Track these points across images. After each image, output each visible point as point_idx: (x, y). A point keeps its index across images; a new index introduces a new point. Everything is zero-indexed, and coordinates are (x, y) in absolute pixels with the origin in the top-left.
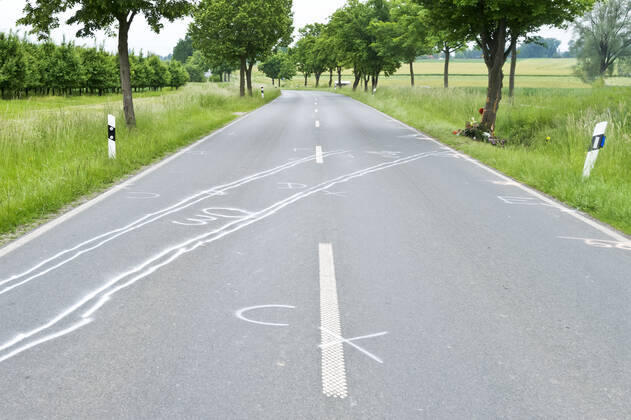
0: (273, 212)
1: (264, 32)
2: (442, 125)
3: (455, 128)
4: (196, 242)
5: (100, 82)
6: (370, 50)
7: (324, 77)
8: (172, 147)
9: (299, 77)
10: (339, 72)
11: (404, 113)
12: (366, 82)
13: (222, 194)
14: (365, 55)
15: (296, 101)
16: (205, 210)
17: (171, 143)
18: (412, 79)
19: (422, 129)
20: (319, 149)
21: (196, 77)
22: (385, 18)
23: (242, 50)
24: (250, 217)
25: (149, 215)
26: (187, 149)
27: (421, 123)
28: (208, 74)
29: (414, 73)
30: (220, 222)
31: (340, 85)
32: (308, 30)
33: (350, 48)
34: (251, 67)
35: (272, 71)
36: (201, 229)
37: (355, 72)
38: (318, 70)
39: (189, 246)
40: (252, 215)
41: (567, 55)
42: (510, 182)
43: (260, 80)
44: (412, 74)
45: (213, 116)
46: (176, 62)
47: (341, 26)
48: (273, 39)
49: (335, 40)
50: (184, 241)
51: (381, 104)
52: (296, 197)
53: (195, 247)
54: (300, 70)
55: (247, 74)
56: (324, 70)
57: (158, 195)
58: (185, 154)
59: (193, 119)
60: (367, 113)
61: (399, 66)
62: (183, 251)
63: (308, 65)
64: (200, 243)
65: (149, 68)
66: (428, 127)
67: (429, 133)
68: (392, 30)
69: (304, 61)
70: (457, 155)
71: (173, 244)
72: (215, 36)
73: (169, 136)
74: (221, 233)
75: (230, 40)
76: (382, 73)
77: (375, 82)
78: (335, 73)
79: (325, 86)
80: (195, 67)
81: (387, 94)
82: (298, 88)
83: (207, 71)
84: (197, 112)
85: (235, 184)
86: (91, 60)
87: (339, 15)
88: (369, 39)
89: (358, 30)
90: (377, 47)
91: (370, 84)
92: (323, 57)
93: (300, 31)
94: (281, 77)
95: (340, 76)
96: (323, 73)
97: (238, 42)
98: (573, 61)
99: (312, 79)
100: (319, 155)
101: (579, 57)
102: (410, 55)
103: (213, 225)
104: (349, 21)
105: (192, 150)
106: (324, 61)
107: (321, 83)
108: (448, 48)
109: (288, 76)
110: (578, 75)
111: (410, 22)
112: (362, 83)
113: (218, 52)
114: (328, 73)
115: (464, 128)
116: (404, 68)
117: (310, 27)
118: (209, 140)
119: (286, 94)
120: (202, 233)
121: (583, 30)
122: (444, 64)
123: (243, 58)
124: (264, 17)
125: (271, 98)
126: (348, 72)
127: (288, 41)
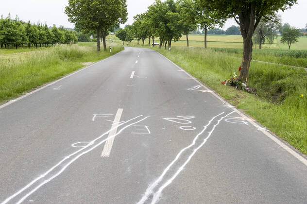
1: (110, 14)
6: (166, 27)
7: (146, 41)
9: (135, 41)
10: (153, 39)
12: (166, 44)
14: (164, 30)
18: (188, 43)
22: (174, 11)
23: (97, 23)
28: (91, 37)
29: (189, 40)
31: (153, 45)
32: (138, 17)
33: (157, 26)
37: (160, 39)
38: (143, 37)
47: (152, 14)
48: (115, 19)
49: (150, 21)
54: (135, 37)
56: (146, 37)
61: (181, 36)
63: (139, 35)
68: (177, 17)
69: (136, 33)
76: (173, 40)
77: (170, 44)
78: (151, 39)
79: (147, 46)
81: (176, 51)
82: (134, 46)
87: (151, 8)
88: (166, 21)
89: (161, 17)
90: (170, 26)
91: (167, 45)
92: (145, 31)
93: (134, 17)
94: (126, 41)
95: (153, 41)
96: (146, 39)
97: (95, 19)
99: (141, 42)
102: (186, 30)
104: (156, 12)
106: (146, 33)
107: (145, 44)
108: (206, 27)
109: (130, 40)
111: (187, 11)
112: (163, 44)
114: (148, 39)
116: (184, 37)
119: (127, 49)
122: (204, 36)
124: (109, 5)
126: (157, 39)
127: (124, 20)
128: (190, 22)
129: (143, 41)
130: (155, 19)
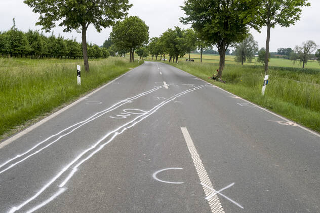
0: (155, 111)
1: (139, 38)
2: (204, 75)
3: (208, 76)
4: (123, 128)
5: (74, 54)
7: (159, 57)
8: (106, 80)
9: (150, 56)
11: (189, 70)
13: (131, 102)
14: (174, 49)
15: (150, 65)
16: (124, 110)
17: (105, 79)
19: (197, 76)
20: (165, 83)
21: (113, 54)
22: (180, 37)
23: (131, 44)
24: (146, 114)
25: (98, 113)
26: (112, 82)
27: (197, 74)
28: (117, 54)
30: (132, 117)
31: (164, 60)
33: (169, 46)
34: (133, 51)
35: (141, 54)
36: (124, 121)
37: (170, 55)
38: (157, 54)
39: (119, 131)
40: (146, 113)
41: (232, 54)
42: (237, 97)
43: (137, 57)
45: (121, 69)
46: (105, 48)
47: (165, 38)
48: (142, 41)
49: (164, 43)
50: (117, 128)
51: (181, 67)
52: (163, 104)
53: (123, 131)
54: (150, 54)
55: (132, 54)
56: (159, 55)
57: (101, 103)
58: (111, 84)
59: (112, 70)
60: (177, 70)
61: (185, 54)
62: (117, 134)
63: (153, 52)
64: (125, 129)
65: (94, 50)
66: (200, 75)
67: (201, 78)
68: (183, 41)
70: (214, 86)
71: (112, 130)
72: (120, 38)
73: (104, 76)
74: (134, 123)
75: (126, 40)
76: (179, 56)
77: (177, 60)
78: (163, 56)
79: (159, 60)
80: (112, 51)
81: (182, 64)
82: (150, 61)
83: (116, 52)
84: (114, 67)
85: (135, 98)
86: (70, 44)
87: (165, 34)
88: (175, 43)
89: (172, 40)
90: (178, 47)
91: (175, 60)
92: (159, 49)
93: (151, 39)
94: (143, 56)
97: (129, 41)
98: (235, 57)
99: (154, 58)
100: (166, 85)
101: (236, 55)
102: (189, 51)
103: (130, 118)
104: (169, 37)
105: (114, 82)
106: (159, 51)
107: (158, 59)
108: (202, 48)
109: (146, 56)
110: (236, 61)
112: (172, 59)
113: (121, 44)
115: (212, 76)
116: (187, 55)
117: (154, 38)
118: (121, 78)
119: (146, 62)
120: (126, 123)
121: (237, 47)
122: (200, 55)
123: (131, 47)
124: (139, 32)
125: (141, 63)
126: (167, 56)
127: (147, 42)
128: (191, 45)
130: (167, 42)
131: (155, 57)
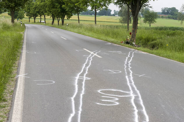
6: (62, 8)
10: (45, 17)
12: (58, 21)
14: (60, 10)
18: (79, 22)
29: (80, 20)
38: (35, 16)
44: (79, 20)
54: (27, 15)
56: (37, 16)
61: (72, 15)
63: (31, 13)
69: (29, 12)
76: (66, 18)
77: (63, 22)
79: (38, 23)
90: (65, 7)
96: (37, 17)
102: (77, 11)
106: (38, 12)
108: (96, 9)
112: (56, 22)
116: (74, 17)
122: (94, 17)
129: (35, 19)
131: (33, 20)
